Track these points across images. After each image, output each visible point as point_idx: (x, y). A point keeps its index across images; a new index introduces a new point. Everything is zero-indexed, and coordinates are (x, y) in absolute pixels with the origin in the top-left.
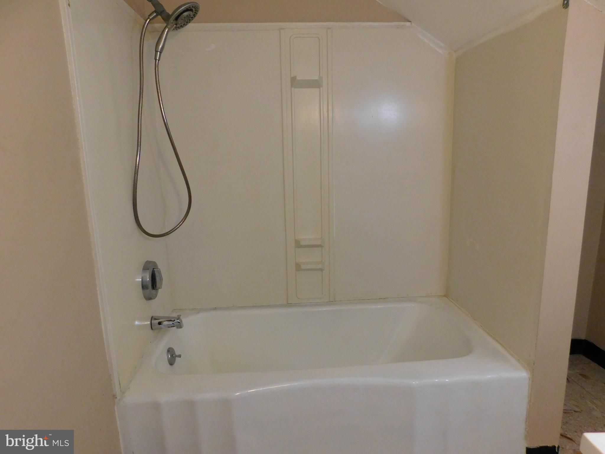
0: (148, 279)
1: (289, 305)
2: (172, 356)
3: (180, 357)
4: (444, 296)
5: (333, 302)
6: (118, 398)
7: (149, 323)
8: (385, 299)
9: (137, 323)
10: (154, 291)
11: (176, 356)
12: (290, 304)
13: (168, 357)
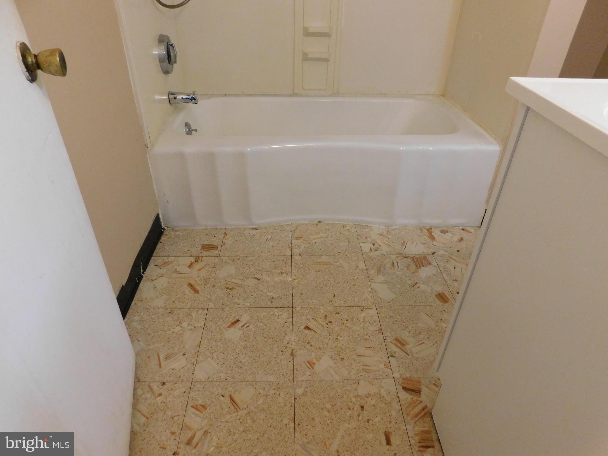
0: (164, 52)
1: (294, 95)
2: (189, 129)
3: (196, 131)
4: (441, 95)
5: (336, 94)
6: (149, 148)
7: (167, 97)
8: (385, 94)
9: (157, 97)
10: (170, 66)
11: (193, 130)
12: (296, 94)
13: (186, 130)
